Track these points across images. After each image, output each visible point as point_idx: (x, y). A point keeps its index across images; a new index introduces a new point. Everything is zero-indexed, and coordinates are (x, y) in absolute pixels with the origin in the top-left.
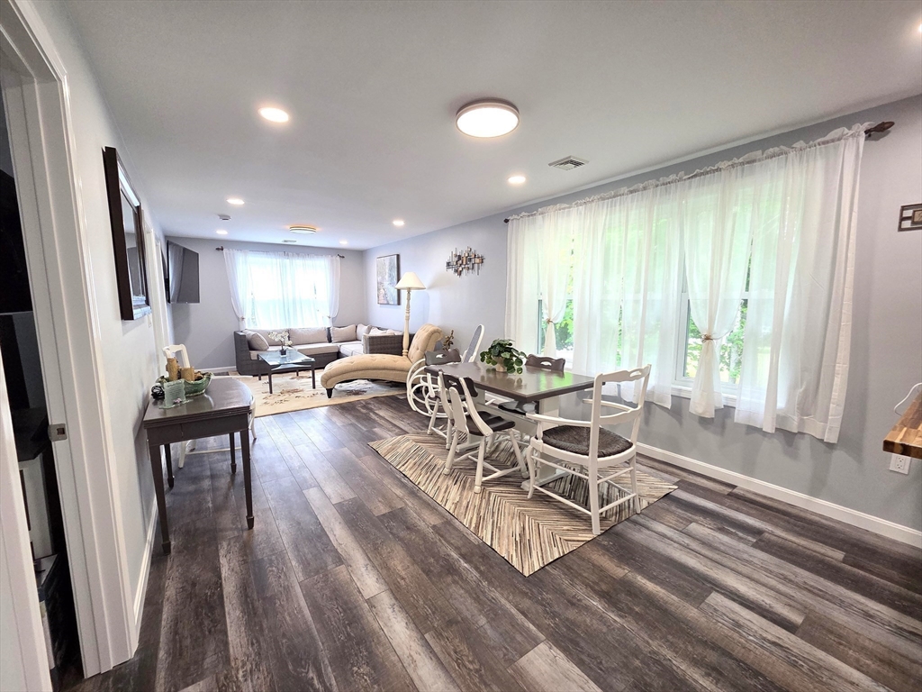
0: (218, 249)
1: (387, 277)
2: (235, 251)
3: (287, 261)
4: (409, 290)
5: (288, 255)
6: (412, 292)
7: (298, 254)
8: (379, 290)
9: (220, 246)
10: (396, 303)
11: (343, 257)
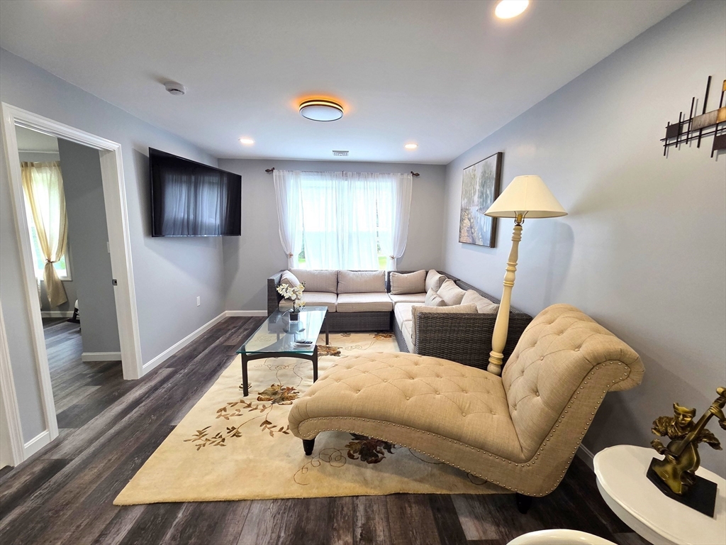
0: (267, 171)
1: (476, 198)
2: (286, 173)
3: (345, 183)
4: (519, 218)
5: (347, 175)
6: (527, 224)
7: (359, 174)
8: (462, 220)
9: (270, 166)
10: (488, 243)
11: (417, 175)
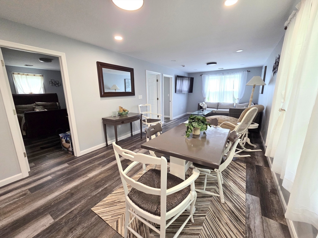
0: (200, 75)
4: (254, 86)
5: (224, 74)
11: (250, 71)
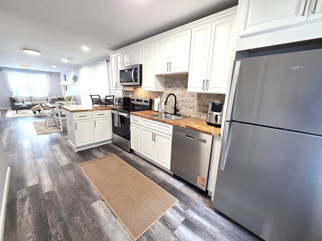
2: (7, 71)
5: (29, 73)
7: (33, 73)
11: (51, 74)
